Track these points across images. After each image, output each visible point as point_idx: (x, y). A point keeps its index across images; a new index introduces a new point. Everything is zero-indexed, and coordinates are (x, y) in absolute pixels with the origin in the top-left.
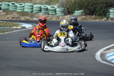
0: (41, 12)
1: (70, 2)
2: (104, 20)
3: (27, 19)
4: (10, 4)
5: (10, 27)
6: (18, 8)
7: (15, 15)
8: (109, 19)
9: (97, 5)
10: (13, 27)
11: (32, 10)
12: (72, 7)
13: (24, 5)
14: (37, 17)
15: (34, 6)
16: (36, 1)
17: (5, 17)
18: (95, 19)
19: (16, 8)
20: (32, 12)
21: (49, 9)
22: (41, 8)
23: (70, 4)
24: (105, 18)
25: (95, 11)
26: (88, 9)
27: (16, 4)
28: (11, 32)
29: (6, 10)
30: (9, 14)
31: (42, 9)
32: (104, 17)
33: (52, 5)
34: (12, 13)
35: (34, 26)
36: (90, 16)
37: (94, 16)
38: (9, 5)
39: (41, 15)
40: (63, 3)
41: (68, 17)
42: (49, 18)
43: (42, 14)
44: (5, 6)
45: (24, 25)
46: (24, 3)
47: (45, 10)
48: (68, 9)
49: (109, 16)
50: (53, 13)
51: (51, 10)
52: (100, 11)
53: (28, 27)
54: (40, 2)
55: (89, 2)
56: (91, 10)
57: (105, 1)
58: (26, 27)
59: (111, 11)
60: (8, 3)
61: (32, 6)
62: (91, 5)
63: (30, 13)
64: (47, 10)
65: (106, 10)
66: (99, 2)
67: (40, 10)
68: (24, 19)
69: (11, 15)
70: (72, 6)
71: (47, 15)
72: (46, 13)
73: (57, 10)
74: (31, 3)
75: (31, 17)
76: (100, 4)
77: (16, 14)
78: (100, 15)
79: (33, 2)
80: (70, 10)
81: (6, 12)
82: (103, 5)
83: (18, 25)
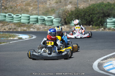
0: (38, 23)
1: (67, 12)
2: (101, 30)
3: (24, 30)
4: (7, 15)
5: (7, 38)
6: (14, 19)
7: (11, 26)
8: (106, 29)
9: (94, 15)
10: (9, 38)
11: (28, 21)
12: (69, 18)
13: (20, 16)
14: (34, 27)
15: (31, 17)
16: (33, 12)
17: (2, 28)
18: (92, 29)
19: (13, 19)
20: (29, 22)
21: (45, 20)
22: (37, 19)
23: (67, 14)
24: (102, 28)
25: (92, 21)
26: (85, 19)
27: (13, 15)
28: (8, 43)
29: (3, 21)
30: (6, 26)
31: (39, 20)
32: (101, 26)
33: (49, 16)
34: (8, 24)
35: (31, 36)
36: (87, 26)
37: (91, 26)
38: (5, 16)
39: (37, 25)
40: (60, 14)
41: (65, 27)
42: (46, 28)
43: (39, 25)
44: (1, 17)
45: (21, 36)
46: (21, 14)
47: (42, 21)
48: (65, 19)
49: (106, 26)
50: (50, 24)
51: (48, 21)
52: (97, 21)
53: (24, 38)
54: (37, 13)
55: (86, 12)
56: (88, 21)
57: (102, 11)
58: (23, 38)
59: (108, 20)
60: (5, 14)
61: (29, 17)
62: (88, 16)
63: (27, 24)
64: (43, 21)
65: (104, 20)
66: (96, 12)
67: (37, 21)
68: (21, 30)
69: (8, 26)
70: (69, 16)
71: (43, 26)
72: (43, 24)
73: (54, 20)
74: (27, 14)
75: (28, 28)
76: (96, 14)
77: (13, 25)
78: (97, 25)
79: (29, 13)
80: (66, 20)
81: (2, 23)
82: (100, 15)
83: (15, 36)
